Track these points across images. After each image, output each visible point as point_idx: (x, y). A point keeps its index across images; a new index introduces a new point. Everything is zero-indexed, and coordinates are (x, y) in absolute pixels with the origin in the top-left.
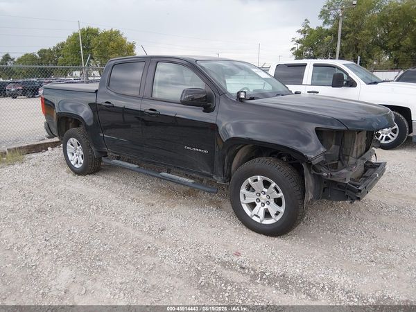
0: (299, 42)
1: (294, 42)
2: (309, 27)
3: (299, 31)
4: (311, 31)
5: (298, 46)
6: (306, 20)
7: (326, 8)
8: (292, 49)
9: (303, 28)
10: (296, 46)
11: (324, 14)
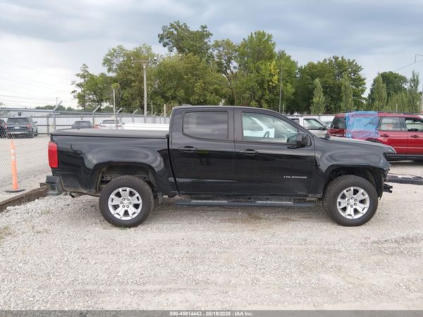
0: (79, 85)
1: (74, 85)
2: (87, 72)
3: (78, 75)
4: (92, 77)
5: (79, 90)
6: (84, 65)
7: (109, 57)
8: (74, 92)
9: (83, 73)
10: (76, 89)
11: (107, 62)
